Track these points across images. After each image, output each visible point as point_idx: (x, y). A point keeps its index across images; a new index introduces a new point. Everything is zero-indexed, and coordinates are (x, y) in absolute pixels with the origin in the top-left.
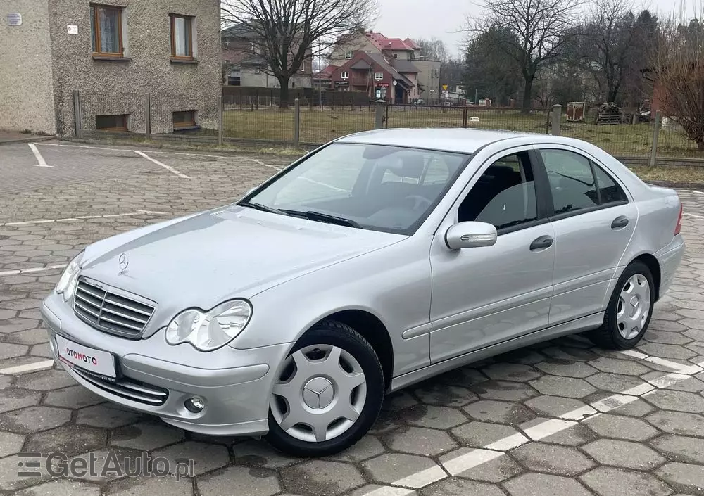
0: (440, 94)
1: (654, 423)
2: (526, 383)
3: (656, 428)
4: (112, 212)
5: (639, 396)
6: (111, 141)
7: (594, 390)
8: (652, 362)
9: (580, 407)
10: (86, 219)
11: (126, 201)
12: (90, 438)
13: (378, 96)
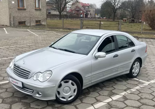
0: (95, 16)
1: (140, 96)
2: (112, 86)
3: (140, 97)
4: (22, 45)
5: (137, 89)
6: (22, 27)
7: (127, 88)
8: (140, 81)
9: (124, 92)
10: (16, 46)
11: (25, 42)
12: (17, 99)
13: (81, 16)
